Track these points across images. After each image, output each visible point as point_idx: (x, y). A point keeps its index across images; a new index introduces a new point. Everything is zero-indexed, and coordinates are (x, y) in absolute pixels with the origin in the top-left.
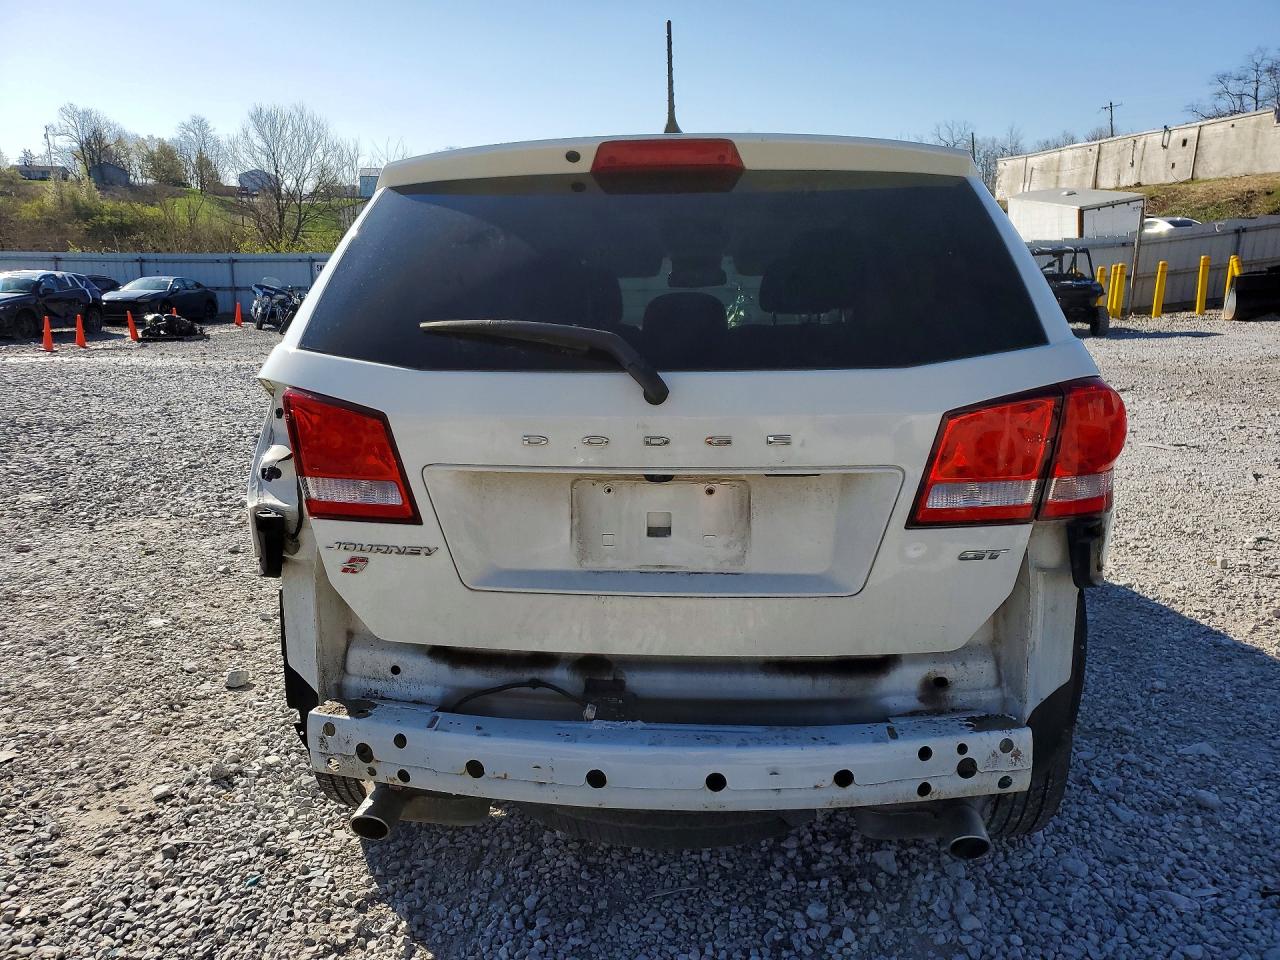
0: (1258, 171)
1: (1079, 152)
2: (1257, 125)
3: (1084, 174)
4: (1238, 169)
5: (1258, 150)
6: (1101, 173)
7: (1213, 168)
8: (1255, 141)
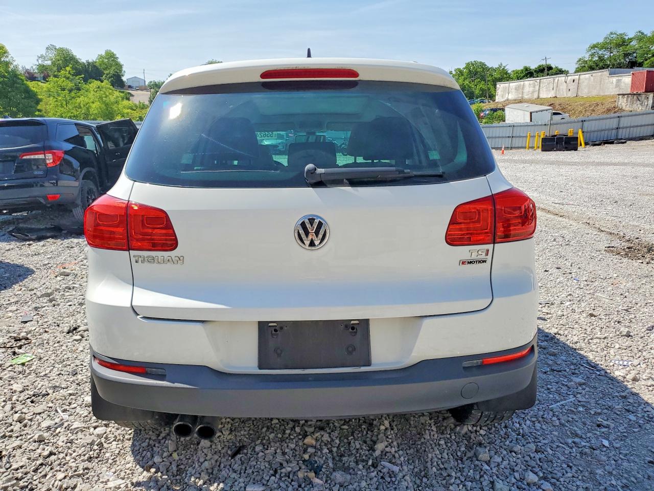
0: (602, 94)
1: (531, 82)
2: (601, 75)
3: (533, 92)
4: (594, 93)
5: (602, 85)
6: (541, 92)
7: (584, 92)
8: (601, 82)
